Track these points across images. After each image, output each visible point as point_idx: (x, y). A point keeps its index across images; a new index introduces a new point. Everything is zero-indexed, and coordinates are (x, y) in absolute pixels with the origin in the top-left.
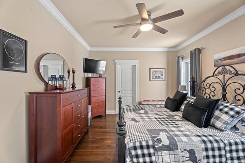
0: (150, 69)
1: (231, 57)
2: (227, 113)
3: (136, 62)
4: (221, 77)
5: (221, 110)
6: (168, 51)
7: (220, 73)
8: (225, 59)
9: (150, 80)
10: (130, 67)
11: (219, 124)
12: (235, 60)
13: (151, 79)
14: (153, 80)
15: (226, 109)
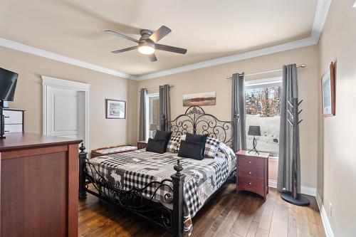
0: (107, 100)
1: (197, 100)
2: (213, 144)
3: (85, 87)
4: (192, 116)
5: (209, 143)
6: (128, 79)
7: (191, 112)
8: (193, 100)
9: (107, 118)
10: (73, 93)
11: (210, 154)
12: (200, 103)
13: (109, 116)
14: (111, 117)
15: (211, 142)
